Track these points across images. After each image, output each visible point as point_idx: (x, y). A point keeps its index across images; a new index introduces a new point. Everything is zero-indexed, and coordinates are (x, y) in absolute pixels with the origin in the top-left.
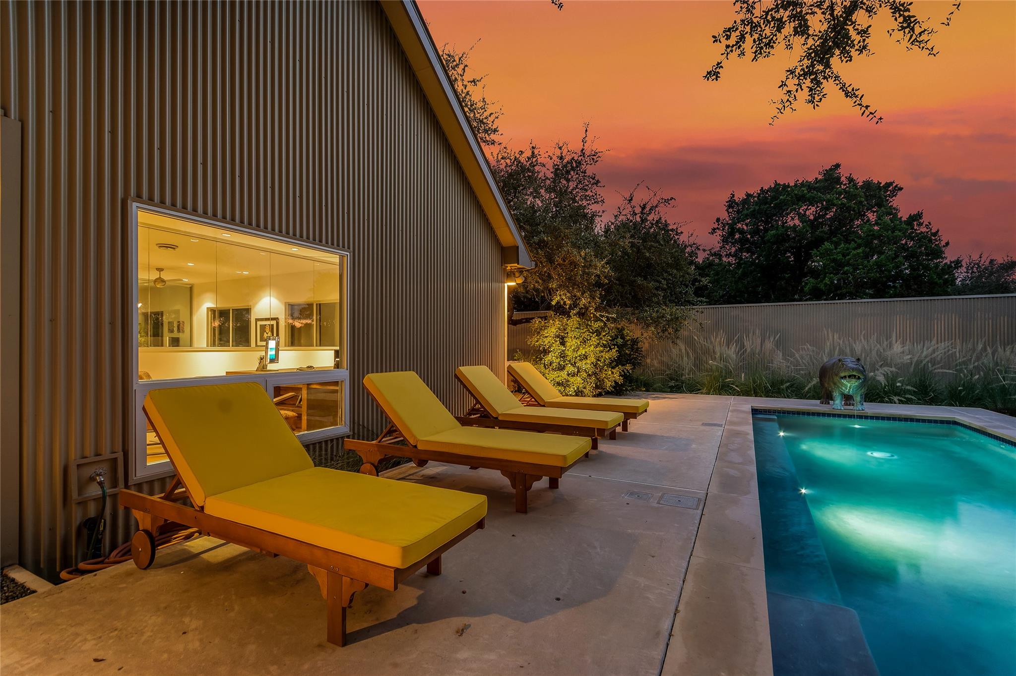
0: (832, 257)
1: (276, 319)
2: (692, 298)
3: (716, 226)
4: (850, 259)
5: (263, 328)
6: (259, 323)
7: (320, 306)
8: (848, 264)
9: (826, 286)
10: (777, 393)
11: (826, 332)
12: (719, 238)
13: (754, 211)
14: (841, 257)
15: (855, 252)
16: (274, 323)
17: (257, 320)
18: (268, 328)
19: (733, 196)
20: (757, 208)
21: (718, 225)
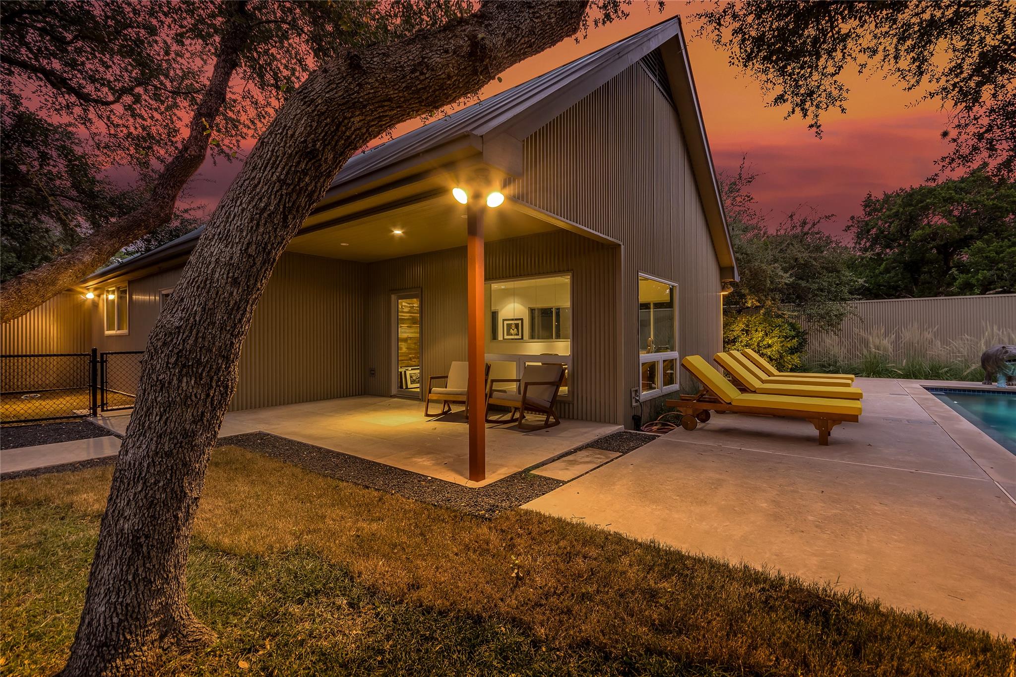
0: (984, 255)
1: (522, 320)
2: (847, 296)
3: (850, 223)
4: (1004, 257)
5: (509, 326)
6: (506, 322)
7: (558, 309)
8: (1002, 260)
9: (978, 281)
10: (936, 376)
11: (984, 324)
12: (853, 235)
13: (898, 212)
14: (995, 255)
15: (1010, 251)
16: (520, 322)
17: (504, 320)
18: (513, 327)
19: (870, 196)
20: (901, 210)
21: (853, 222)
